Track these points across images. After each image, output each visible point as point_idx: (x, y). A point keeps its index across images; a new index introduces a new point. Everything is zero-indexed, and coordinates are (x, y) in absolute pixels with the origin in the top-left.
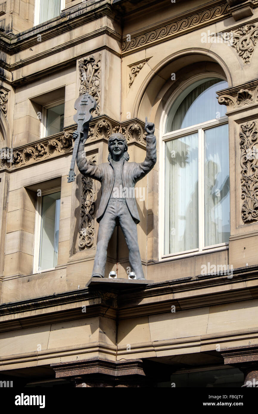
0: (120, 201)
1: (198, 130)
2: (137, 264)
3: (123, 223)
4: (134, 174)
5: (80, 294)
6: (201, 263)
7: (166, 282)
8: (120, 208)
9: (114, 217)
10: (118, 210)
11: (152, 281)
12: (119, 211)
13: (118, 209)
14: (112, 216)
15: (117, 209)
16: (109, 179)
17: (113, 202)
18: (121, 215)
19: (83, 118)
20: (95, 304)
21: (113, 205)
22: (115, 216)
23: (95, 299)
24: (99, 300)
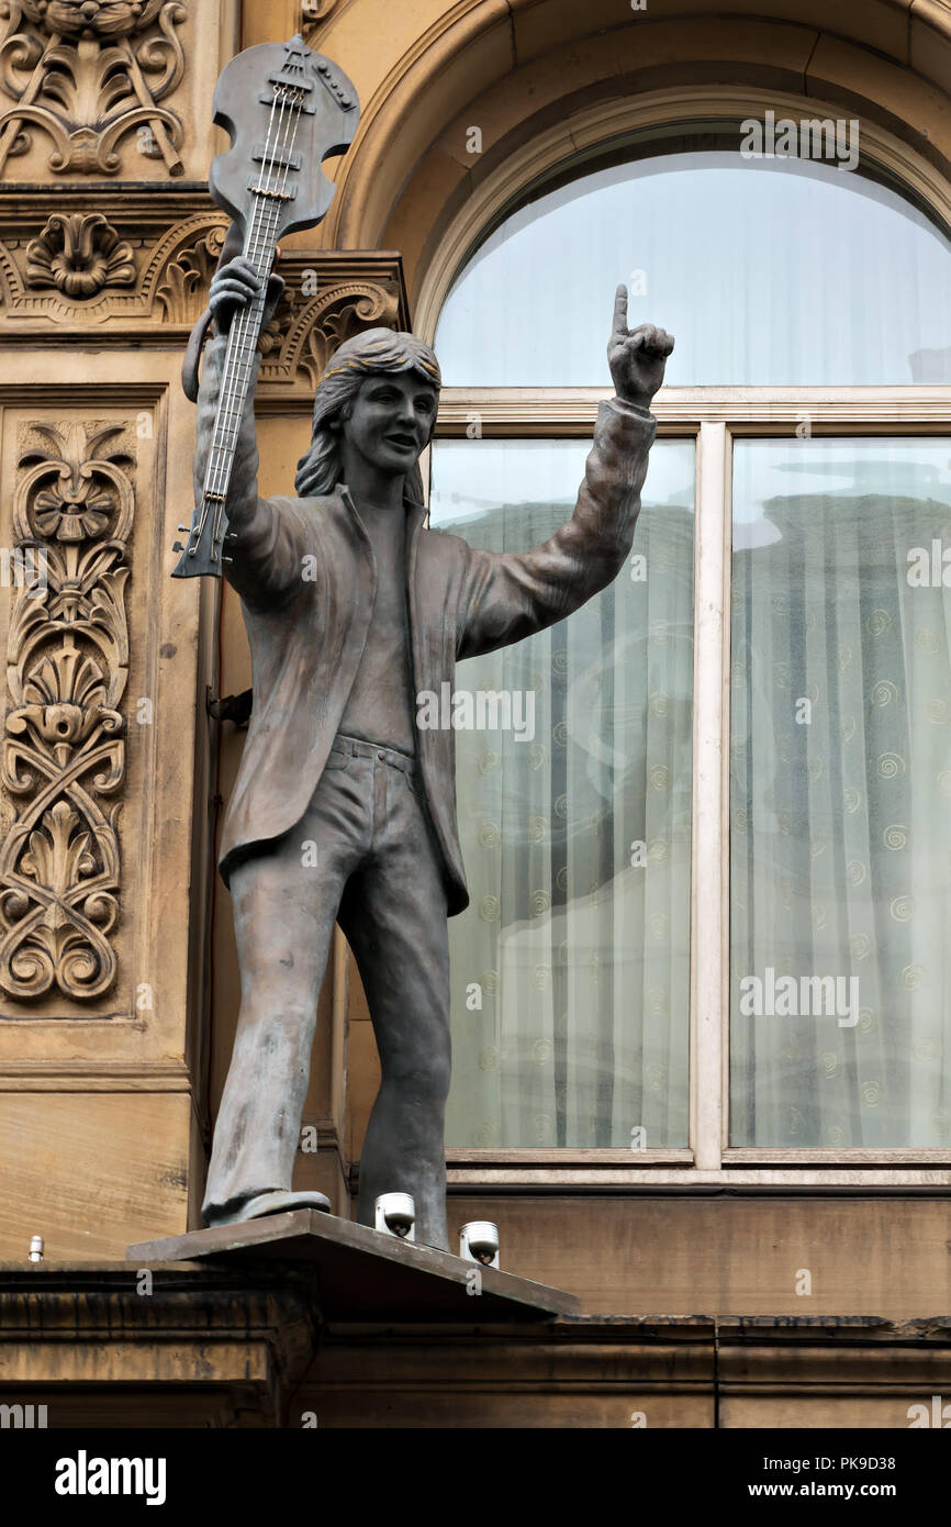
0: (390, 759)
1: (699, 424)
2: (432, 1176)
3: (391, 902)
4: (469, 616)
5: (114, 1298)
6: (772, 1243)
7: (693, 1323)
8: (389, 809)
9: (353, 850)
10: (381, 815)
11: (573, 1298)
12: (384, 823)
13: (380, 807)
14: (345, 844)
15: (376, 806)
16: (343, 610)
17: (355, 756)
18: (394, 849)
19: (287, 195)
20: (217, 1376)
21: (355, 777)
22: (358, 848)
23: (220, 1351)
24: (253, 1359)
